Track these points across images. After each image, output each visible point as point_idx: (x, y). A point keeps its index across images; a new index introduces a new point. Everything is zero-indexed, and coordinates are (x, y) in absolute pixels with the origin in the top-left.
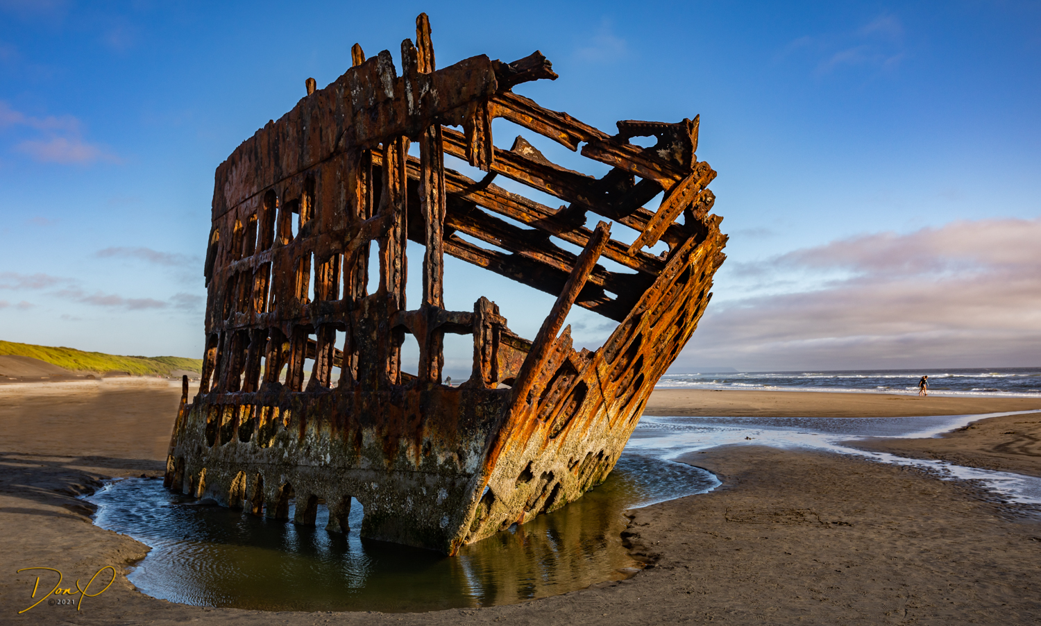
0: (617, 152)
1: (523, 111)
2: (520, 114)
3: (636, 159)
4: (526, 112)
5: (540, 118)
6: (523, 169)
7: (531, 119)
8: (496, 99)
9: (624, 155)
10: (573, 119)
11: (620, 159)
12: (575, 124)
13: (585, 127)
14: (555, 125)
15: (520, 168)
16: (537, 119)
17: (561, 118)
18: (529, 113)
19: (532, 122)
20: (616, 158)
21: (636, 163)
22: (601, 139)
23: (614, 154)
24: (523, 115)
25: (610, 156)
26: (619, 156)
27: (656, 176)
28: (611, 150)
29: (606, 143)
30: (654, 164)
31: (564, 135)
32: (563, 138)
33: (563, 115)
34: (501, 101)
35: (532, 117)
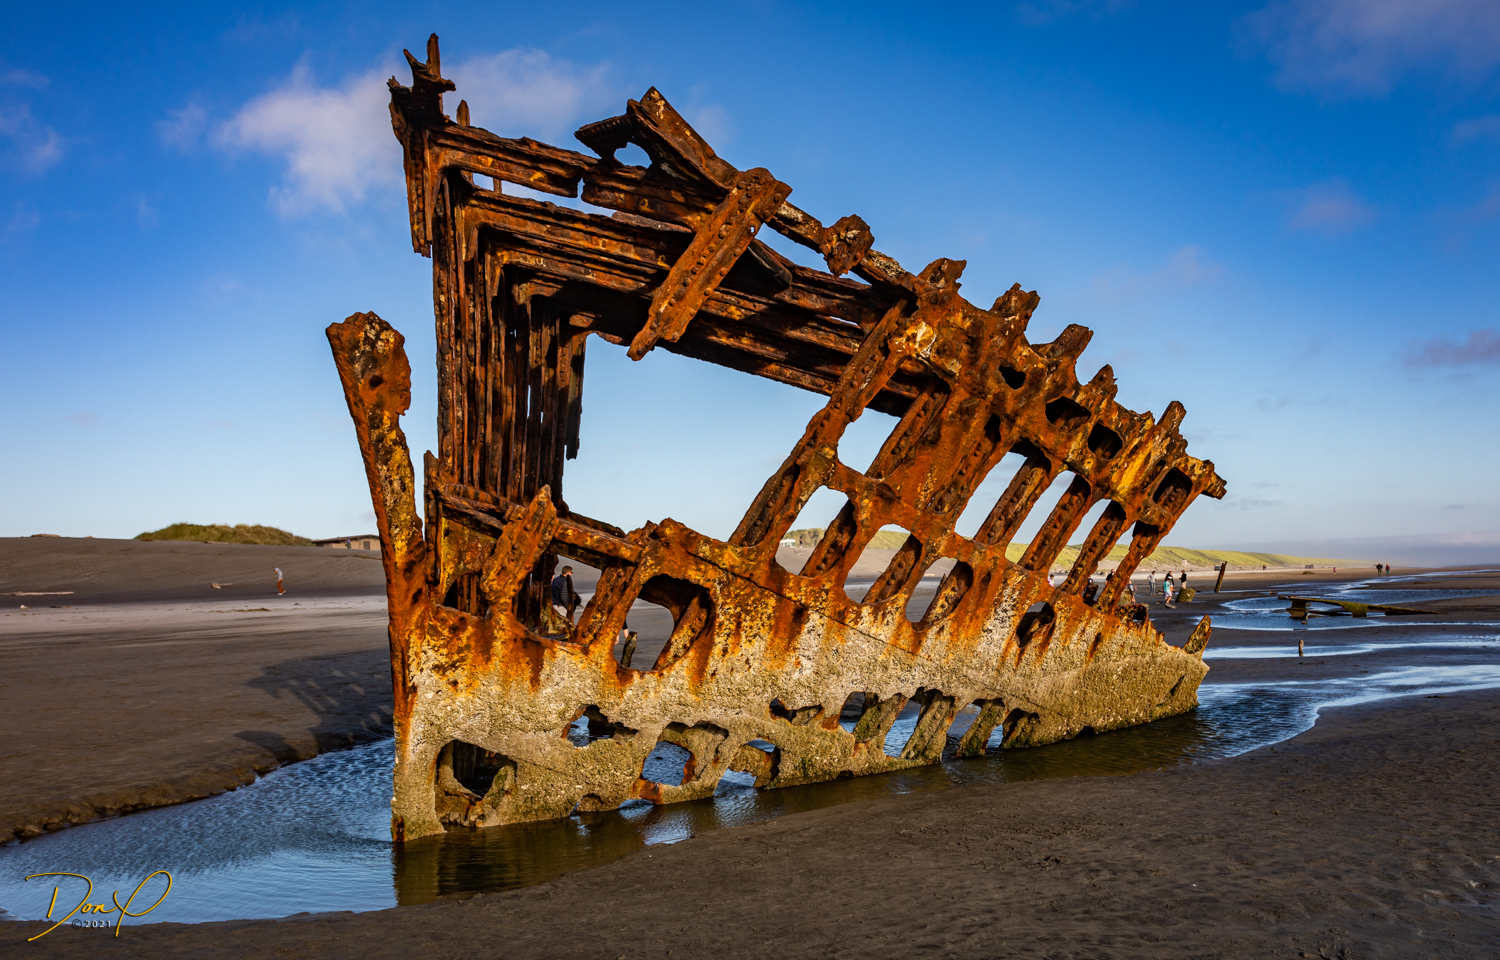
0: (614, 184)
1: (477, 150)
2: (475, 156)
3: (645, 190)
4: (482, 150)
5: (500, 155)
6: (623, 238)
7: (490, 160)
8: (442, 141)
9: (624, 187)
10: (541, 145)
11: (622, 196)
12: (545, 153)
13: (560, 154)
14: (523, 162)
15: (619, 237)
16: (498, 158)
17: (525, 148)
18: (486, 151)
19: (493, 165)
20: (617, 194)
21: (646, 196)
22: (586, 168)
23: (613, 189)
24: (479, 157)
25: (606, 193)
26: (621, 191)
27: (679, 212)
28: (605, 183)
29: (595, 173)
30: (673, 192)
31: (538, 175)
32: (540, 180)
33: (524, 141)
34: (448, 142)
35: (490, 156)
